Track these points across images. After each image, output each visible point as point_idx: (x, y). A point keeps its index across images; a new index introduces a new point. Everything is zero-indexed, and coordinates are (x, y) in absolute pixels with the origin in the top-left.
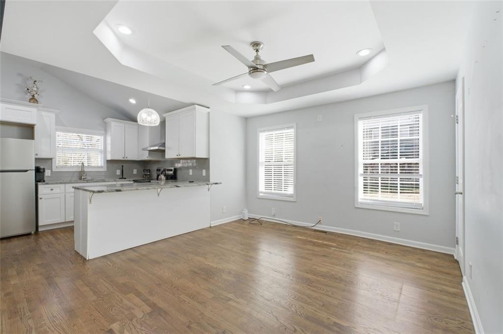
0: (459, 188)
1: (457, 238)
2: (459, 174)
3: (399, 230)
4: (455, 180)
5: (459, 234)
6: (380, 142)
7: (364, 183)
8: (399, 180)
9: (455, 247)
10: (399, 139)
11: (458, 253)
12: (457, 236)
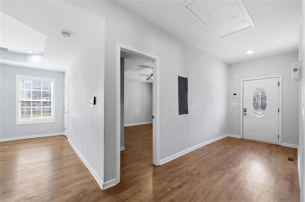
0: (66, 110)
1: (65, 128)
2: (66, 105)
3: (42, 131)
4: (64, 108)
5: (66, 126)
6: (32, 91)
7: (21, 111)
8: (42, 109)
9: (64, 132)
10: (42, 91)
11: (65, 133)
12: (65, 127)
